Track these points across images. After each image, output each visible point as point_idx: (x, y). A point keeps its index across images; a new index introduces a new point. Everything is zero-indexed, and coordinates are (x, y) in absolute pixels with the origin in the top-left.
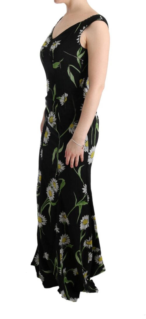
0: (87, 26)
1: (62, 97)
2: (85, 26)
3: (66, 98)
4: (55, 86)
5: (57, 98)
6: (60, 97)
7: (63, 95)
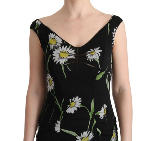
0: (116, 28)
1: (101, 111)
2: (115, 28)
3: (105, 109)
4: (93, 100)
5: (96, 114)
6: (99, 112)
7: (103, 107)
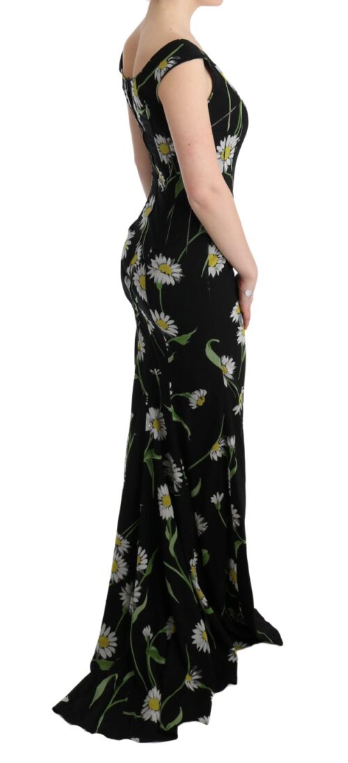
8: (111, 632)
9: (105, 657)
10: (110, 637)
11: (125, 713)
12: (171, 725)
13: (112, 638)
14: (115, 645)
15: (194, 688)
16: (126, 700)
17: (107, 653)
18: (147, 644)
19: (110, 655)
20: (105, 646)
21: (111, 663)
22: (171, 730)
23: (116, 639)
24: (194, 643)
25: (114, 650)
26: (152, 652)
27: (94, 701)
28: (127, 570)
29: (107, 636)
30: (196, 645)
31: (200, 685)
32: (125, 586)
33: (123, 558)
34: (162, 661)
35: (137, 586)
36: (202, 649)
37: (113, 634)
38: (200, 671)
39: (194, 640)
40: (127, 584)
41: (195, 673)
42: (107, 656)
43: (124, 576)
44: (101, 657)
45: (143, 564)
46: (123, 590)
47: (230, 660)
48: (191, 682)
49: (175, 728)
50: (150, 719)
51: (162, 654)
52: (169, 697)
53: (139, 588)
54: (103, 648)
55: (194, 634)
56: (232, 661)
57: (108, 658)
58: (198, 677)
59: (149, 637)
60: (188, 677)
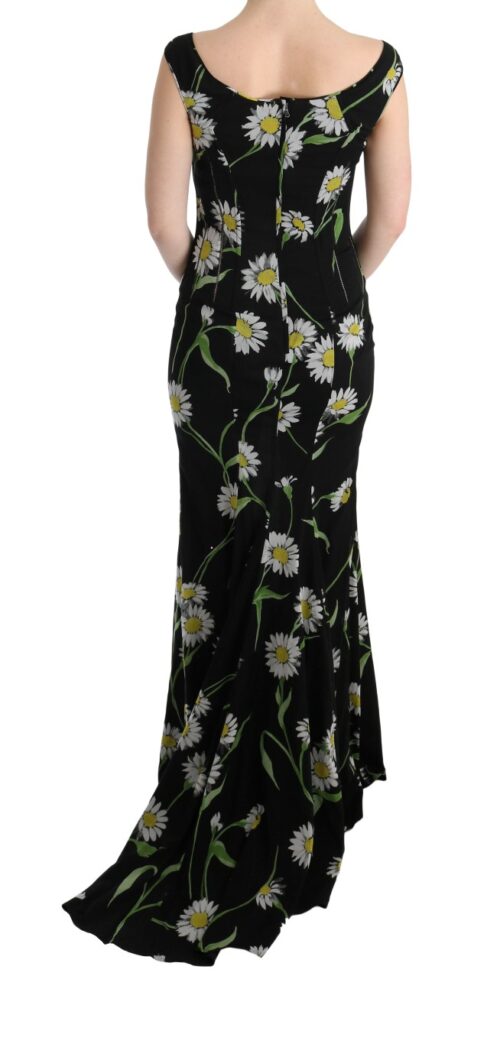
8: (161, 809)
9: (147, 839)
10: (158, 815)
11: (154, 920)
12: (212, 947)
13: (162, 818)
14: (164, 827)
15: (267, 906)
16: (160, 903)
17: (151, 834)
18: (211, 835)
19: (154, 839)
20: (150, 826)
21: (154, 850)
22: (210, 952)
23: (166, 819)
24: (291, 848)
25: (160, 833)
26: (217, 848)
27: (115, 896)
28: (200, 736)
29: (155, 814)
30: (292, 852)
31: (276, 902)
32: (194, 755)
33: (198, 721)
34: (229, 863)
35: (218, 763)
36: (298, 860)
37: (164, 812)
38: (284, 886)
39: (292, 844)
40: (196, 754)
41: (276, 886)
42: (150, 839)
43: (194, 743)
44: (142, 839)
45: (230, 735)
46: (189, 760)
47: (328, 873)
48: (266, 897)
49: (216, 952)
50: (186, 937)
51: (231, 853)
52: (228, 911)
53: (219, 766)
54: (148, 828)
55: (294, 837)
56: (330, 875)
57: (150, 842)
58: (278, 891)
59: (217, 828)
60: (265, 889)
